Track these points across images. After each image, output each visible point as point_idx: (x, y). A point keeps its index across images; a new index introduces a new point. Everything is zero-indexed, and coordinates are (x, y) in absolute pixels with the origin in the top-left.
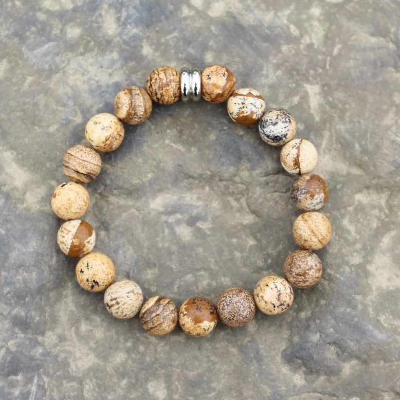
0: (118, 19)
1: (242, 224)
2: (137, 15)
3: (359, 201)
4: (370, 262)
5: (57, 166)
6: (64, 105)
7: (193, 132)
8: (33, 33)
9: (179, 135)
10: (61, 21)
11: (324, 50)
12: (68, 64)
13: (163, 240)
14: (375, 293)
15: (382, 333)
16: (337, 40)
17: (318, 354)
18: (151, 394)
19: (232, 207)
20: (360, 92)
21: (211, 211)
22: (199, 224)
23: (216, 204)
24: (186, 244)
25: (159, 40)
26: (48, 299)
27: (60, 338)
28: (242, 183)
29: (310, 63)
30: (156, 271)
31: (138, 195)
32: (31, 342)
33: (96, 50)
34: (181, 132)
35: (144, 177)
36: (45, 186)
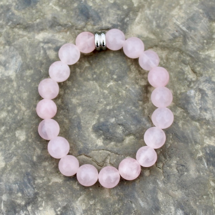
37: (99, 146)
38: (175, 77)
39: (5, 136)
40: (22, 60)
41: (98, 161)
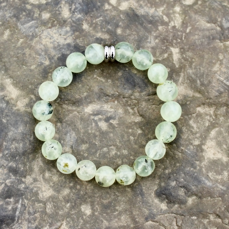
0: (70, 9)
1: (134, 122)
2: (81, 7)
3: (199, 111)
4: (204, 144)
5: (35, 87)
6: (40, 55)
7: (109, 71)
8: (24, 16)
9: (101, 72)
10: (39, 10)
11: (181, 29)
12: (43, 33)
13: (92, 129)
14: (206, 161)
15: (210, 182)
16: (189, 24)
17: (175, 192)
18: (83, 212)
19: (129, 113)
20: (201, 52)
21: (118, 114)
22: (111, 121)
23: (121, 111)
24: (104, 132)
25: (92, 21)
26: (28, 158)
27: (34, 180)
28: (135, 99)
29: (174, 36)
30: (87, 145)
31: (79, 105)
32: (18, 181)
33: (58, 26)
34: (103, 71)
35: (82, 95)
36: (28, 98)
37: (164, 210)
38: (227, 132)
39: (72, 213)
40: (77, 135)
41: (165, 225)
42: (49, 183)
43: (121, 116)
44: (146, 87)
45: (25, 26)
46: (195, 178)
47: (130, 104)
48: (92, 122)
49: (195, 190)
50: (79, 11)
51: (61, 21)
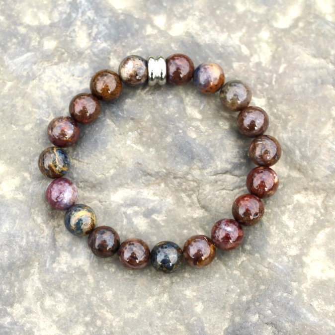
0: (90, 34)
1: (192, 218)
2: (107, 31)
3: (298, 201)
4: (305, 255)
5: (30, 160)
6: (39, 107)
7: (152, 135)
8: (14, 44)
9: (139, 137)
10: (39, 35)
11: (271, 68)
12: (44, 72)
13: (122, 228)
14: (309, 282)
15: (314, 316)
16: (283, 60)
17: (256, 333)
19: (184, 203)
20: (302, 105)
21: (165, 205)
22: (154, 216)
23: (170, 200)
24: (142, 233)
26: (17, 275)
27: (27, 310)
28: (193, 181)
29: (258, 78)
31: (101, 188)
33: (69, 60)
34: (141, 134)
35: (107, 173)
36: (19, 177)
42: (51, 316)
43: (171, 207)
44: (212, 161)
45: (15, 60)
46: (290, 309)
47: (186, 189)
48: (122, 217)
49: (290, 329)
50: (104, 37)
51: (74, 53)
